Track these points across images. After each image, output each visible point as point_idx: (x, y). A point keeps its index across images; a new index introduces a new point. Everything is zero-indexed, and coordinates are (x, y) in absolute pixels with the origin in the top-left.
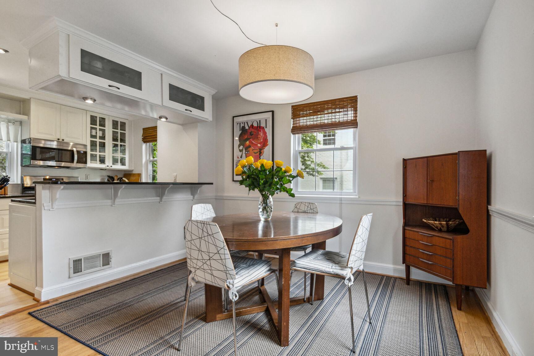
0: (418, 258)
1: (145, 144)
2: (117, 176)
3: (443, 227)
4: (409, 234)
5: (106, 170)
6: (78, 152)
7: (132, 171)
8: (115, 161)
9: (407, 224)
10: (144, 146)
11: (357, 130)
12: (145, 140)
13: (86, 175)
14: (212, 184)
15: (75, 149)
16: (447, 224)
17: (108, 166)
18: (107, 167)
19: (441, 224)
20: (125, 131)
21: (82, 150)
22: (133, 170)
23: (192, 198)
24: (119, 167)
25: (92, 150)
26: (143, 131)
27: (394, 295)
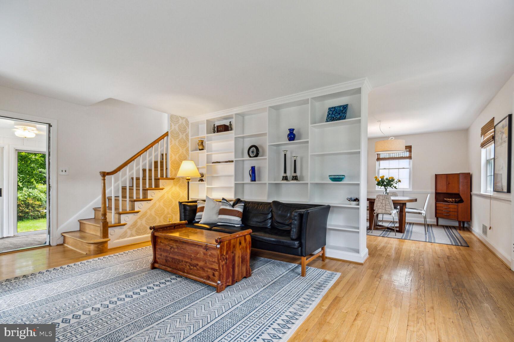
0: (443, 214)
3: (453, 201)
4: (438, 205)
9: (437, 200)
11: (411, 161)
16: (455, 200)
19: (452, 200)
27: (433, 228)
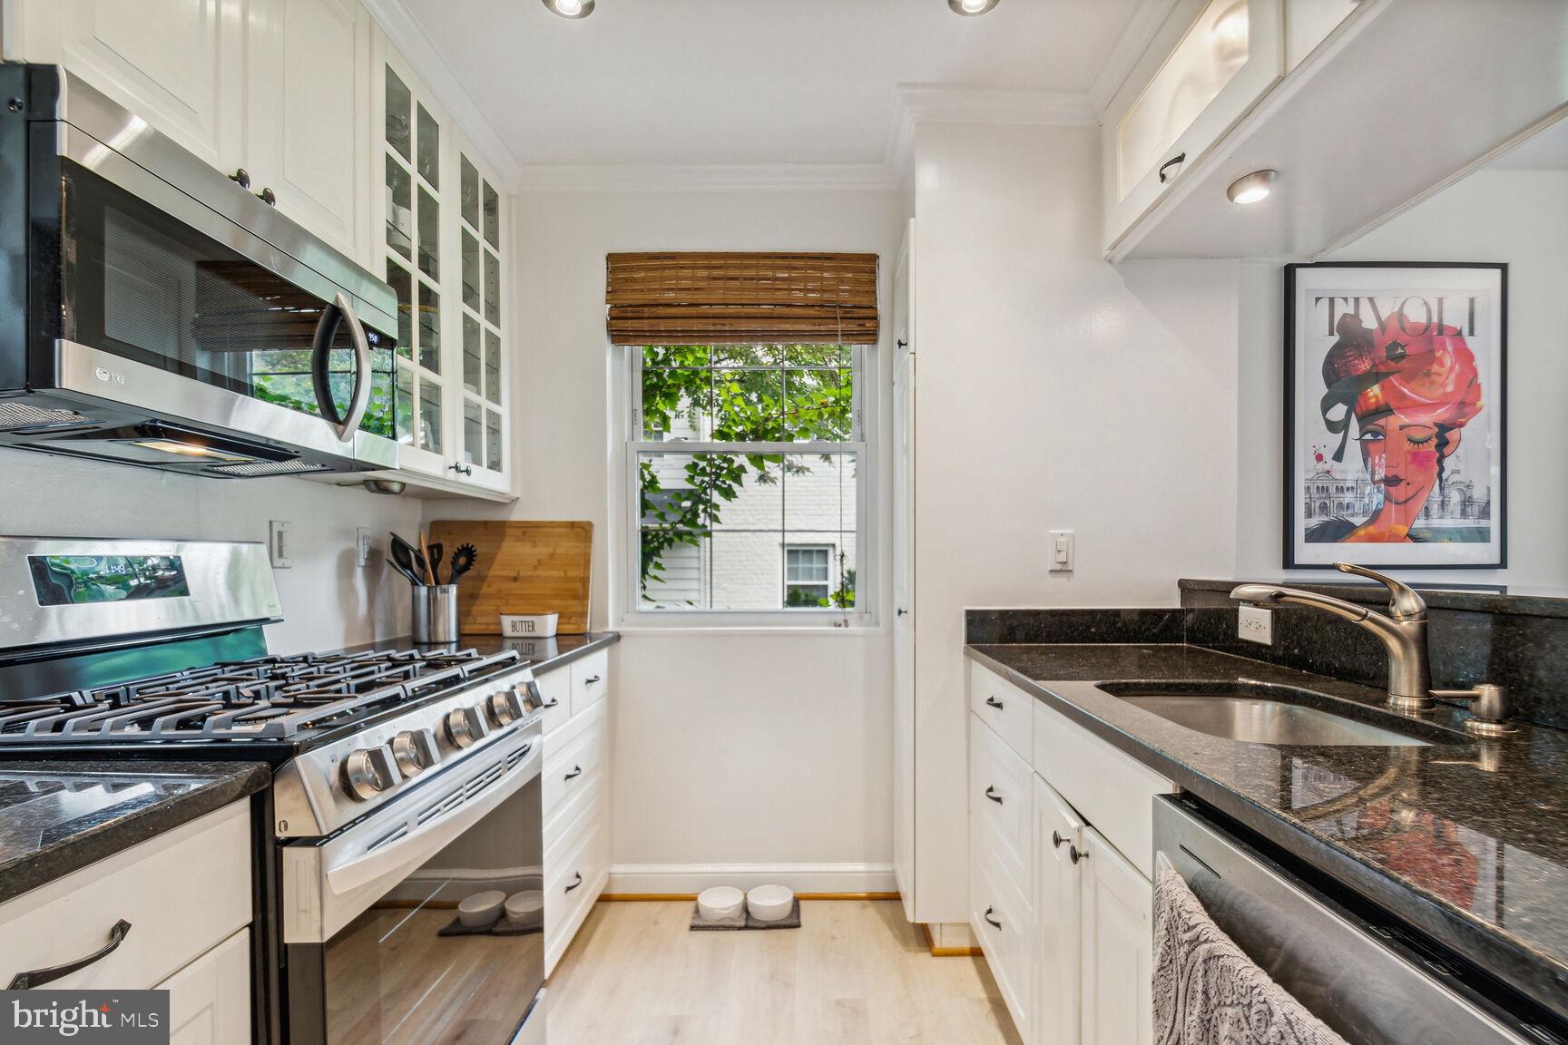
1: (612, 348)
7: (507, 504)
15: (348, 309)
17: (455, 469)
26: (611, 271)
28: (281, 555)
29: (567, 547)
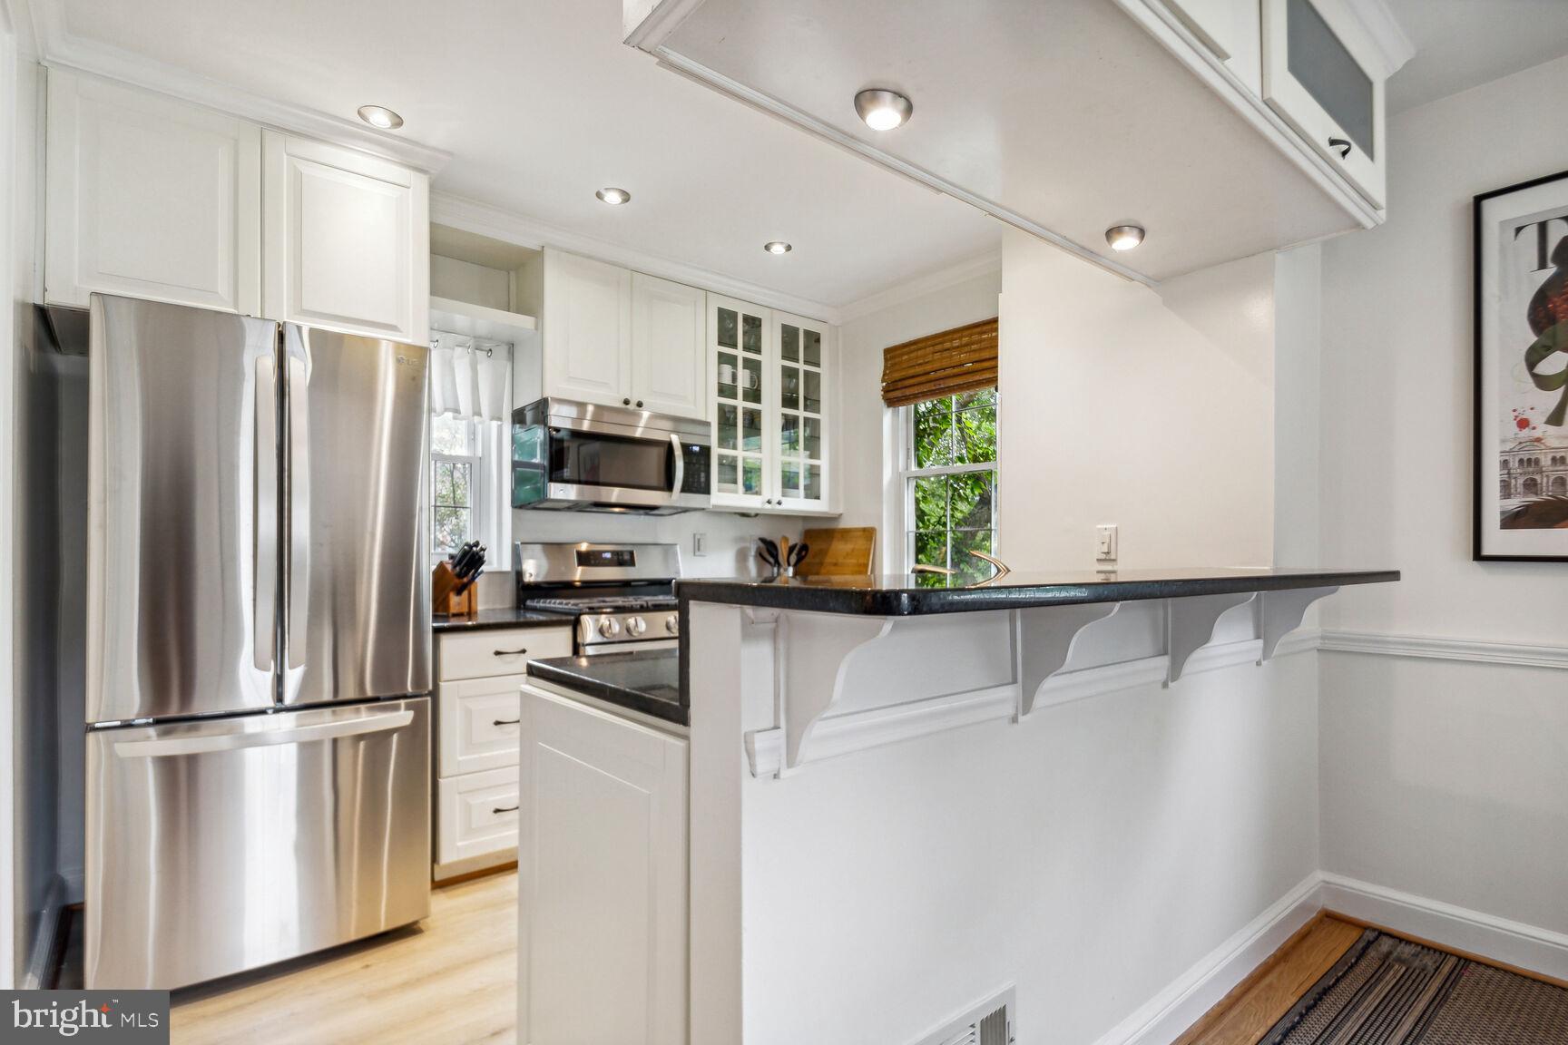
1: (891, 410)
2: (786, 539)
5: (757, 515)
6: (686, 448)
7: (836, 518)
8: (789, 482)
10: (888, 415)
12: (892, 395)
13: (694, 535)
14: (1394, 576)
15: (675, 440)
17: (769, 502)
18: (768, 506)
20: (818, 365)
21: (696, 442)
22: (841, 514)
23: (1258, 655)
24: (797, 503)
25: (723, 442)
26: (886, 360)
28: (699, 549)
29: (861, 544)
